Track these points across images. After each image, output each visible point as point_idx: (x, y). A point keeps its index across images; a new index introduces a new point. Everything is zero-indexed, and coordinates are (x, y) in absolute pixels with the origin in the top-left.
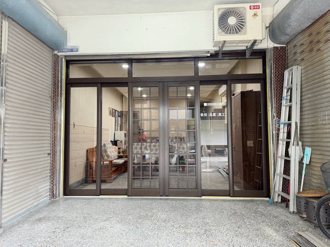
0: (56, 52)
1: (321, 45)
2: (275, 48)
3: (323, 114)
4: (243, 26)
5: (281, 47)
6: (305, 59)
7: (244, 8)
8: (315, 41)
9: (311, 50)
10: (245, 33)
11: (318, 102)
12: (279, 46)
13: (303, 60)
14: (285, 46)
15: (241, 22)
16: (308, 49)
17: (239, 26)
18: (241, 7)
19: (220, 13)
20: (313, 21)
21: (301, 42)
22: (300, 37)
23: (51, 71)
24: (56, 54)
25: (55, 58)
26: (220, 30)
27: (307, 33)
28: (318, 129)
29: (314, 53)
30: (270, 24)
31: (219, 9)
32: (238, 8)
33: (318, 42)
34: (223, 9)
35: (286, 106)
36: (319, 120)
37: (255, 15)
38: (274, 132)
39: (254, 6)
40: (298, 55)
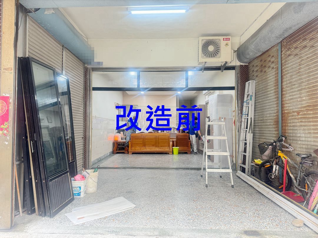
0: (86, 65)
1: (266, 69)
2: (241, 66)
3: (266, 113)
4: (218, 52)
5: (245, 65)
6: (259, 76)
7: (220, 40)
8: (264, 65)
9: (261, 71)
10: (219, 57)
11: (264, 105)
12: (243, 64)
13: (257, 76)
14: (247, 64)
15: (217, 49)
16: (260, 69)
17: (216, 52)
18: (217, 39)
19: (203, 42)
20: (262, 53)
21: (257, 64)
22: (256, 61)
23: (83, 78)
24: (86, 67)
25: (86, 69)
26: (203, 55)
27: (259, 59)
28: (264, 122)
29: (263, 73)
30: (238, 49)
31: (202, 40)
32: (215, 39)
33: (265, 66)
34: (205, 40)
35: (246, 107)
36: (264, 117)
37: (227, 44)
38: (239, 124)
39: (226, 38)
40: (255, 73)
